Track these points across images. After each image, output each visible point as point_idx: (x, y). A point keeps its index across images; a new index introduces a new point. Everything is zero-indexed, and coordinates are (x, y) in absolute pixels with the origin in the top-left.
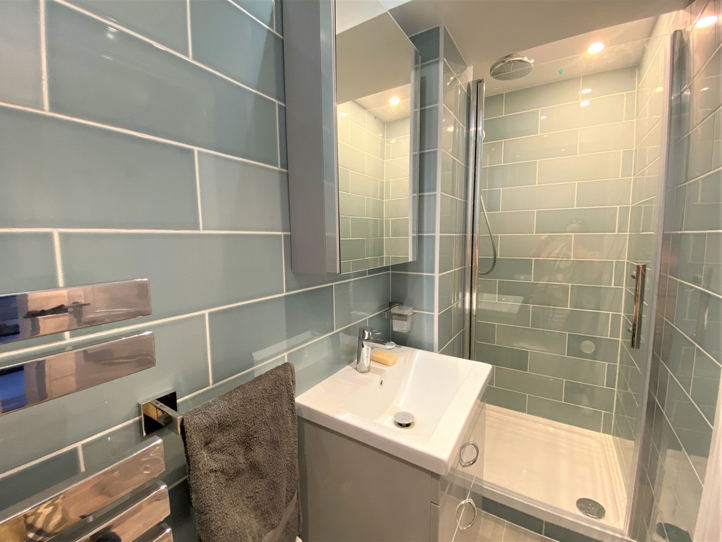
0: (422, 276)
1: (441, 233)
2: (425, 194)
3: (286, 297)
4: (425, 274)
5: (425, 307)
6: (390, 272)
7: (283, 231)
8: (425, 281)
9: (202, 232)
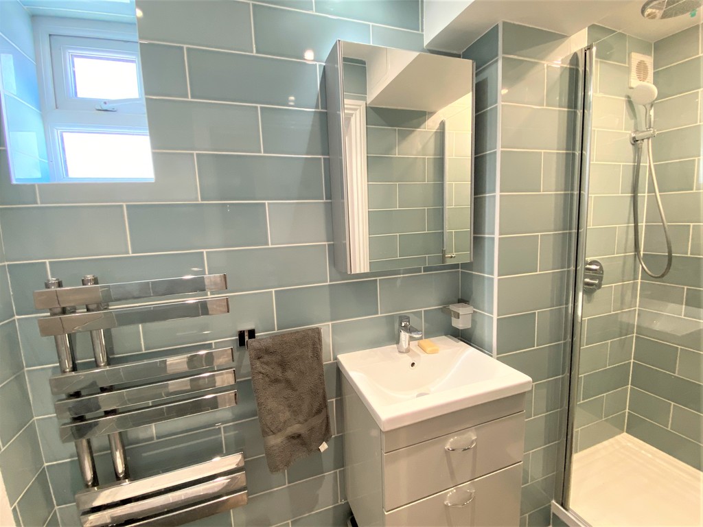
0: (484, 277)
1: (500, 235)
2: (487, 195)
3: (330, 285)
4: (486, 275)
5: (486, 309)
6: (460, 270)
7: (328, 241)
8: (486, 281)
9: (270, 246)
